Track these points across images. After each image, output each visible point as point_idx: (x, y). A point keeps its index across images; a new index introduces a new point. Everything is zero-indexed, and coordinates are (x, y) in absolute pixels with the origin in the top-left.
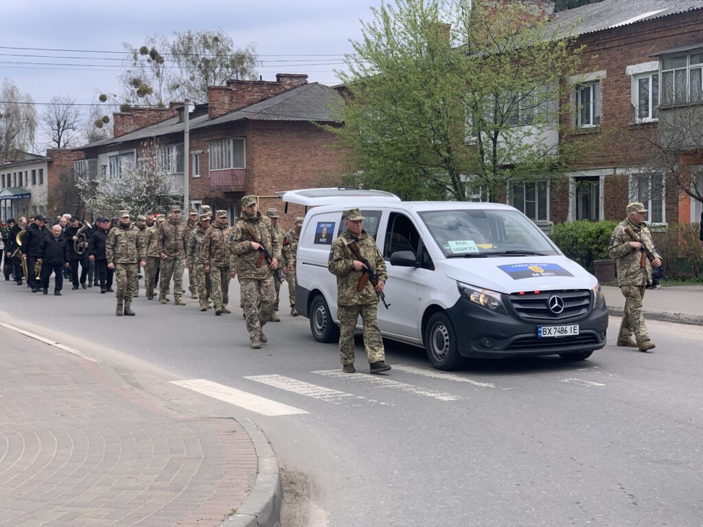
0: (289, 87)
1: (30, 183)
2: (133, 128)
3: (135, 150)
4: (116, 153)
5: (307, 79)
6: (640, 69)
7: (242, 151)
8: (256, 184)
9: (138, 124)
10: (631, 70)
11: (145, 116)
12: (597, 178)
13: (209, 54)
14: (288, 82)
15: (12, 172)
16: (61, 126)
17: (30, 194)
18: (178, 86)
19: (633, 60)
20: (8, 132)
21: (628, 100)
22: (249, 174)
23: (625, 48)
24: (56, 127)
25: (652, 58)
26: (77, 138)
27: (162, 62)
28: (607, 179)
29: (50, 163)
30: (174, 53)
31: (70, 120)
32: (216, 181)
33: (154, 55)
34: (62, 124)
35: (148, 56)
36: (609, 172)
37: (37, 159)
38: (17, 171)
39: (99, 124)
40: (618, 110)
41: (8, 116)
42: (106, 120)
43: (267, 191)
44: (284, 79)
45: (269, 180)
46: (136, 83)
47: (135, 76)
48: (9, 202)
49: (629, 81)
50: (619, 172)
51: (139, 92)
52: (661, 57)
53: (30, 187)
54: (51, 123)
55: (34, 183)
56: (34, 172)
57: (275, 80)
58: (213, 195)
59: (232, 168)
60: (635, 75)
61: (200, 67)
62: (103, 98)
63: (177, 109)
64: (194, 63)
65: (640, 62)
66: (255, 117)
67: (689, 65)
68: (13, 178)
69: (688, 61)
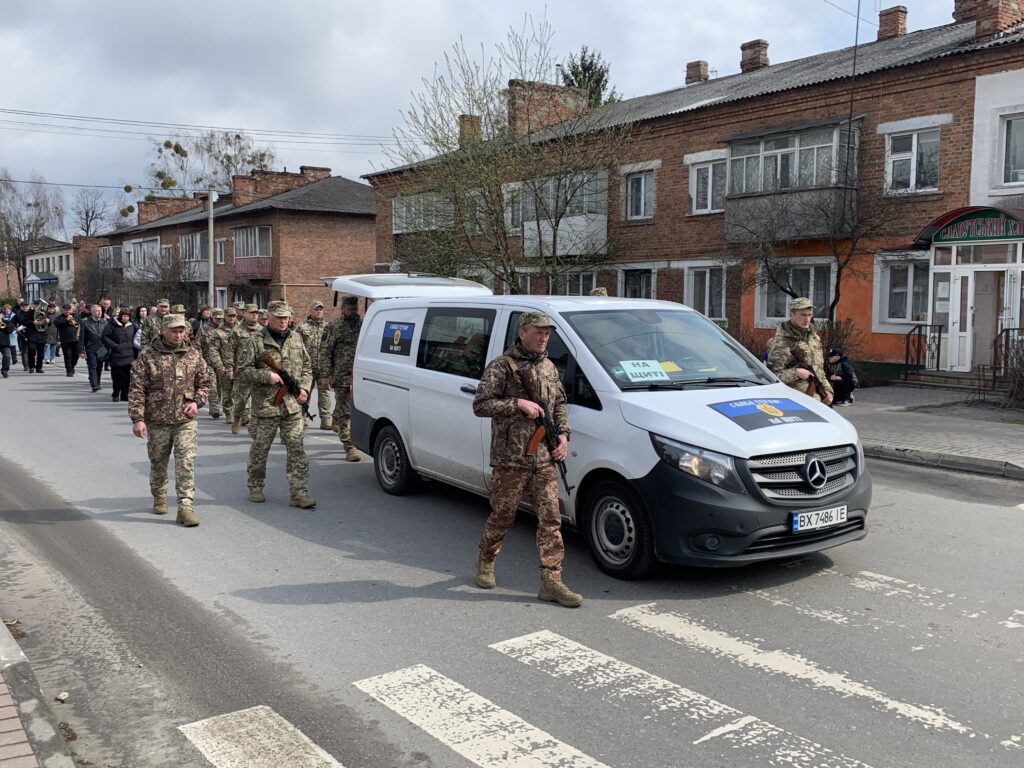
0: (313, 180)
1: (57, 269)
2: (157, 216)
3: (159, 238)
4: (141, 240)
5: (331, 173)
6: (700, 158)
7: (267, 238)
8: (282, 272)
9: (162, 213)
10: (689, 159)
11: (169, 205)
12: (649, 271)
13: (231, 151)
14: (312, 174)
15: (39, 257)
16: (89, 216)
17: (57, 279)
18: (201, 180)
19: (692, 149)
20: (37, 221)
21: (686, 191)
22: (275, 262)
23: (684, 137)
24: (84, 216)
25: (718, 144)
26: (106, 228)
27: (186, 156)
28: (660, 273)
29: (76, 249)
30: (198, 148)
31: (98, 210)
32: (242, 269)
33: (178, 149)
34: (90, 214)
35: (172, 150)
36: (663, 265)
37: (64, 246)
38: (45, 256)
39: (124, 213)
40: (673, 202)
41: (37, 205)
42: (131, 209)
43: (293, 280)
44: (308, 172)
45: (295, 269)
46: (160, 175)
47: (159, 169)
48: (36, 286)
49: (687, 170)
50: (675, 265)
51: (163, 185)
52: (729, 143)
53: (57, 272)
54: (80, 213)
55: (61, 269)
56: (61, 257)
57: (299, 172)
58: (238, 282)
59: (258, 255)
60: (693, 164)
61: (222, 162)
62: (128, 189)
63: (201, 199)
64: (217, 158)
65: (699, 151)
66: (281, 206)
67: (763, 152)
68: (40, 264)
69: (762, 147)
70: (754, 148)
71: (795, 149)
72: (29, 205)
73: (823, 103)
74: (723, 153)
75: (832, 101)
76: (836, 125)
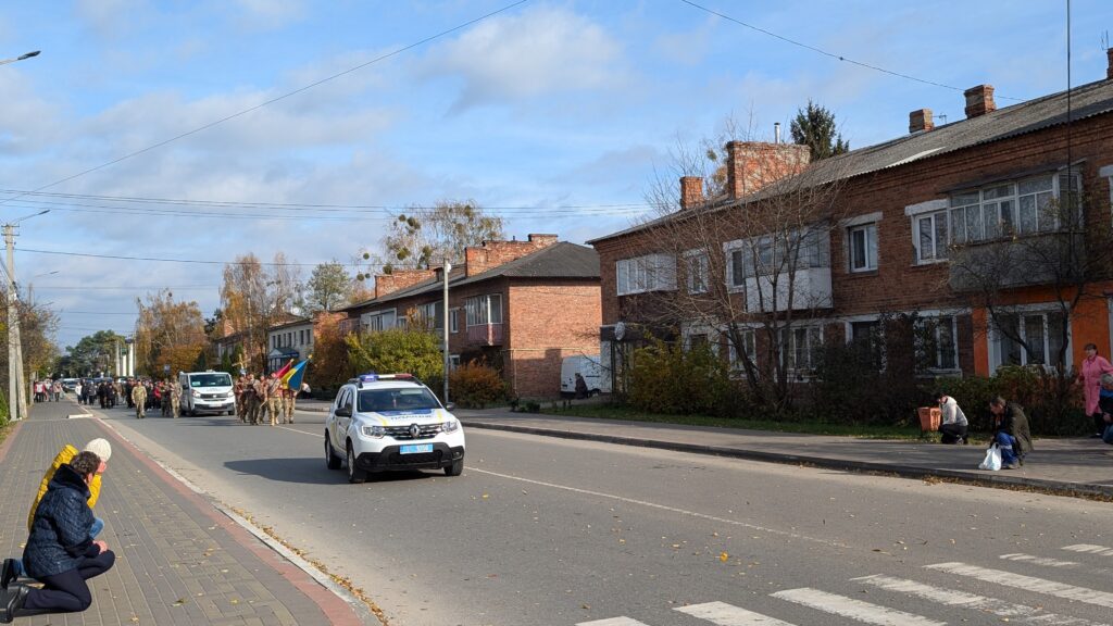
0: (541, 247)
1: (298, 343)
2: (393, 289)
3: (395, 309)
4: (378, 312)
5: (558, 239)
6: (921, 208)
7: (499, 306)
8: (512, 338)
9: (398, 285)
10: (910, 210)
11: (403, 278)
19: (913, 200)
22: (506, 329)
23: (903, 189)
25: (938, 195)
27: (419, 228)
29: (317, 324)
32: (474, 336)
33: (412, 222)
35: (406, 223)
40: (897, 253)
43: (523, 345)
45: (524, 334)
46: (396, 247)
47: (395, 241)
48: (278, 360)
49: (909, 221)
51: (399, 256)
52: (946, 193)
53: (298, 346)
55: (302, 343)
56: (302, 332)
59: (489, 323)
60: (914, 215)
63: (434, 270)
65: (919, 202)
66: (510, 274)
67: (982, 201)
68: (282, 339)
69: (981, 196)
70: (973, 197)
71: (1015, 197)
73: (1041, 149)
74: (943, 203)
75: (1051, 147)
76: (1056, 171)
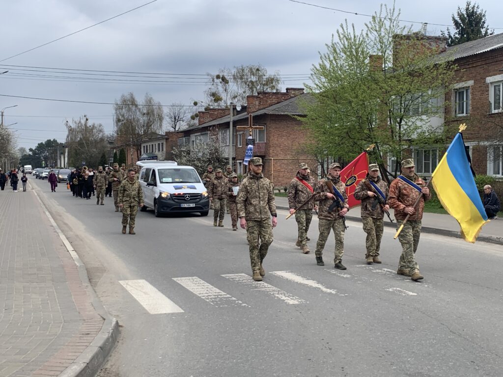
0: (293, 96)
2: (209, 120)
3: (208, 132)
5: (304, 91)
8: (271, 151)
9: (212, 118)
11: (216, 113)
13: (254, 79)
14: (293, 92)
15: (148, 144)
16: (176, 119)
17: (157, 157)
18: (236, 97)
20: (148, 122)
22: (267, 145)
24: (173, 120)
27: (228, 83)
29: (167, 139)
30: (235, 78)
31: (181, 116)
33: (224, 80)
35: (220, 80)
37: (161, 137)
38: (151, 144)
39: (193, 118)
41: (148, 114)
42: (197, 115)
44: (290, 91)
46: (213, 95)
47: (213, 91)
51: (215, 100)
53: (157, 152)
54: (171, 118)
55: (159, 151)
56: (159, 144)
57: (285, 91)
61: (249, 85)
62: (195, 104)
64: (246, 83)
68: (148, 149)
72: (144, 114)
